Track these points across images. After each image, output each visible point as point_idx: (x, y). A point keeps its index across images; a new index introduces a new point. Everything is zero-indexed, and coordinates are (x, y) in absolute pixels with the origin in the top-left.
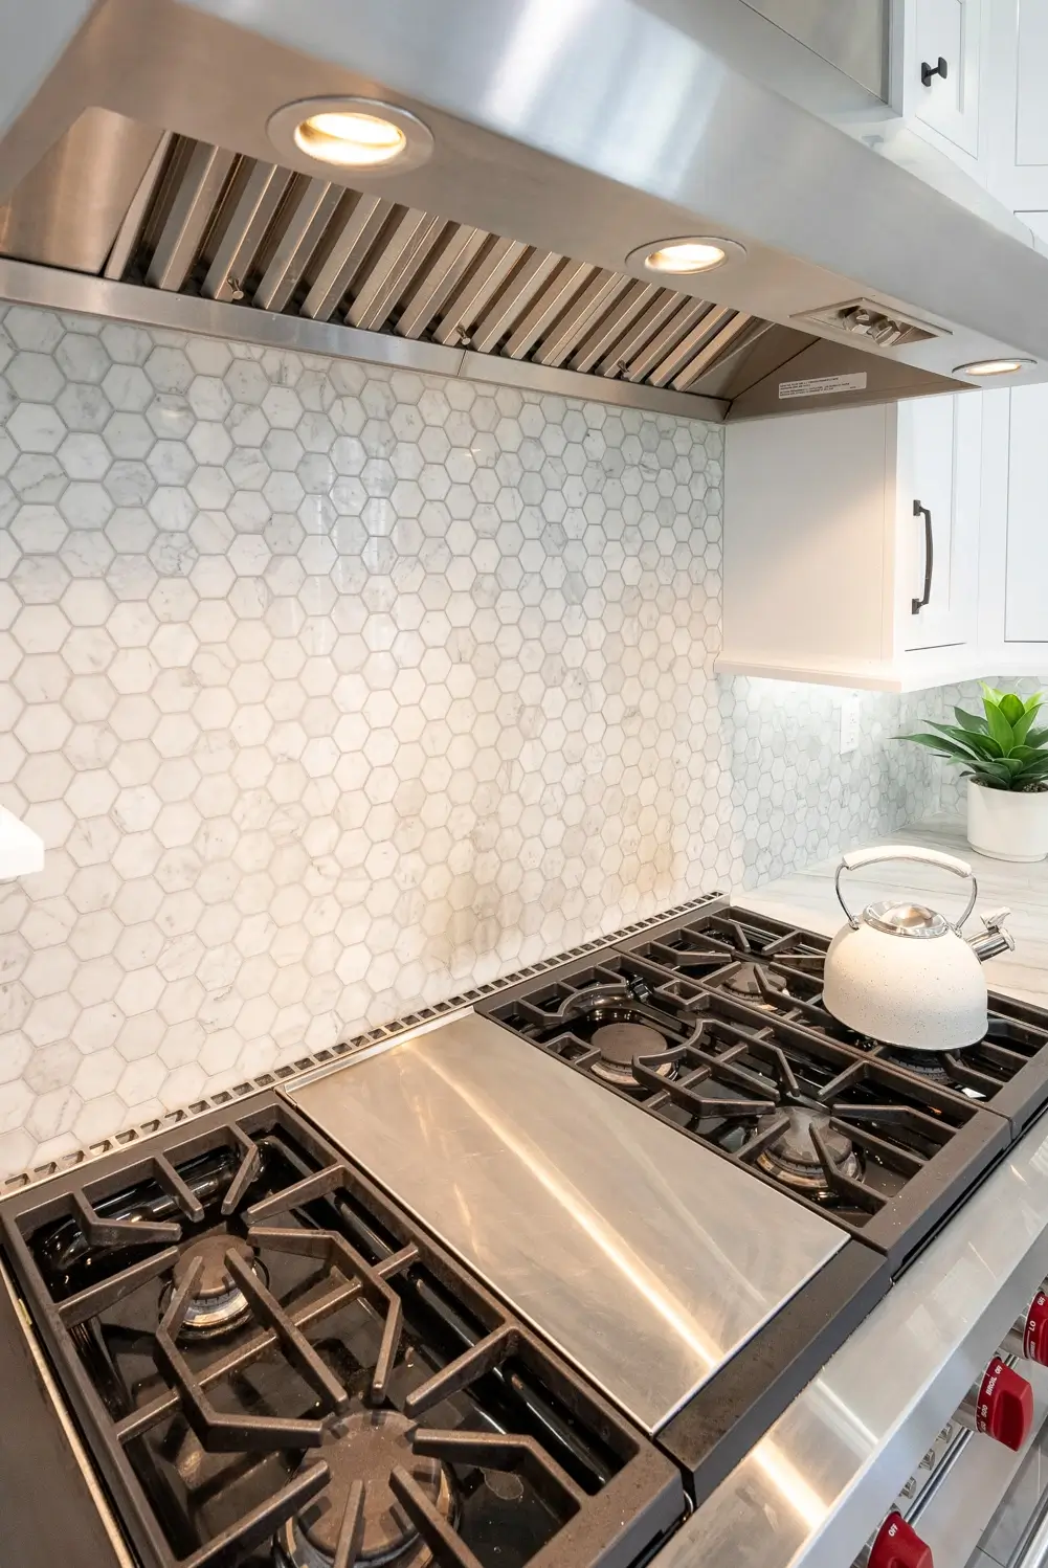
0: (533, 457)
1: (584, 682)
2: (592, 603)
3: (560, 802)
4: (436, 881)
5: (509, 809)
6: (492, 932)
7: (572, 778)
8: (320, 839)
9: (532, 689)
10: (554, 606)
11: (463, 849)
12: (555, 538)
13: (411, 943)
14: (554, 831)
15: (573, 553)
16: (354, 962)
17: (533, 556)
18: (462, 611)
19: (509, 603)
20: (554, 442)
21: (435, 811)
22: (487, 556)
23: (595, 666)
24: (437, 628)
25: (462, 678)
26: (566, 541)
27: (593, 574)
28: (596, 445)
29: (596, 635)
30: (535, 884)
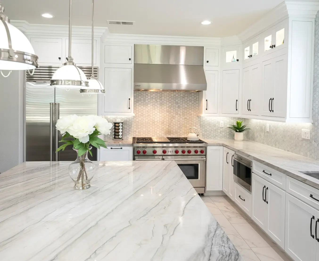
0: (175, 97)
1: (180, 115)
2: (181, 108)
3: (177, 124)
4: (165, 128)
5: (172, 124)
6: (170, 133)
7: (179, 123)
8: (156, 123)
9: (174, 115)
10: (177, 108)
11: (167, 127)
12: (177, 103)
13: (163, 132)
14: (176, 127)
15: (179, 104)
16: (158, 132)
17: (175, 105)
18: (168, 108)
19: (172, 108)
20: (177, 95)
21: (165, 123)
22: (170, 104)
23: (181, 114)
24: (165, 110)
25: (168, 113)
26: (178, 103)
27: (181, 106)
28: (182, 95)
29: (181, 111)
30: (174, 131)
